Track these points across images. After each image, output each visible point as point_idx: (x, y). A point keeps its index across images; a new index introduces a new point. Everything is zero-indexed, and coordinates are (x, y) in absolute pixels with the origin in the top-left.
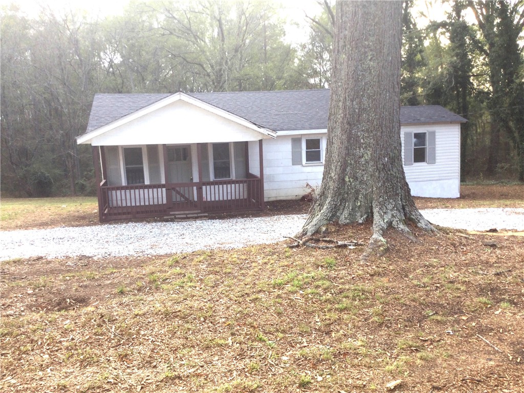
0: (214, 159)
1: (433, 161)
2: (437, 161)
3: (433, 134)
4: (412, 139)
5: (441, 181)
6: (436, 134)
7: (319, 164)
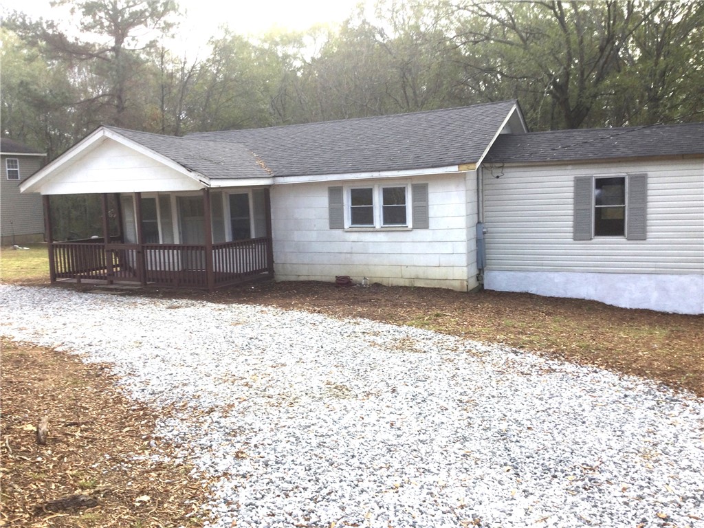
0: (232, 216)
1: (640, 234)
2: (649, 234)
3: (641, 181)
4: (590, 192)
5: (660, 277)
6: (650, 180)
7: (372, 229)
